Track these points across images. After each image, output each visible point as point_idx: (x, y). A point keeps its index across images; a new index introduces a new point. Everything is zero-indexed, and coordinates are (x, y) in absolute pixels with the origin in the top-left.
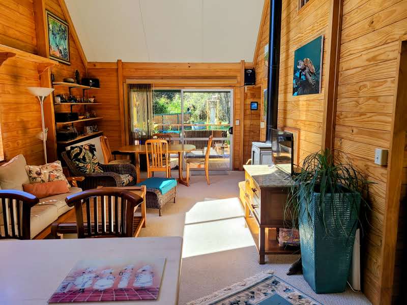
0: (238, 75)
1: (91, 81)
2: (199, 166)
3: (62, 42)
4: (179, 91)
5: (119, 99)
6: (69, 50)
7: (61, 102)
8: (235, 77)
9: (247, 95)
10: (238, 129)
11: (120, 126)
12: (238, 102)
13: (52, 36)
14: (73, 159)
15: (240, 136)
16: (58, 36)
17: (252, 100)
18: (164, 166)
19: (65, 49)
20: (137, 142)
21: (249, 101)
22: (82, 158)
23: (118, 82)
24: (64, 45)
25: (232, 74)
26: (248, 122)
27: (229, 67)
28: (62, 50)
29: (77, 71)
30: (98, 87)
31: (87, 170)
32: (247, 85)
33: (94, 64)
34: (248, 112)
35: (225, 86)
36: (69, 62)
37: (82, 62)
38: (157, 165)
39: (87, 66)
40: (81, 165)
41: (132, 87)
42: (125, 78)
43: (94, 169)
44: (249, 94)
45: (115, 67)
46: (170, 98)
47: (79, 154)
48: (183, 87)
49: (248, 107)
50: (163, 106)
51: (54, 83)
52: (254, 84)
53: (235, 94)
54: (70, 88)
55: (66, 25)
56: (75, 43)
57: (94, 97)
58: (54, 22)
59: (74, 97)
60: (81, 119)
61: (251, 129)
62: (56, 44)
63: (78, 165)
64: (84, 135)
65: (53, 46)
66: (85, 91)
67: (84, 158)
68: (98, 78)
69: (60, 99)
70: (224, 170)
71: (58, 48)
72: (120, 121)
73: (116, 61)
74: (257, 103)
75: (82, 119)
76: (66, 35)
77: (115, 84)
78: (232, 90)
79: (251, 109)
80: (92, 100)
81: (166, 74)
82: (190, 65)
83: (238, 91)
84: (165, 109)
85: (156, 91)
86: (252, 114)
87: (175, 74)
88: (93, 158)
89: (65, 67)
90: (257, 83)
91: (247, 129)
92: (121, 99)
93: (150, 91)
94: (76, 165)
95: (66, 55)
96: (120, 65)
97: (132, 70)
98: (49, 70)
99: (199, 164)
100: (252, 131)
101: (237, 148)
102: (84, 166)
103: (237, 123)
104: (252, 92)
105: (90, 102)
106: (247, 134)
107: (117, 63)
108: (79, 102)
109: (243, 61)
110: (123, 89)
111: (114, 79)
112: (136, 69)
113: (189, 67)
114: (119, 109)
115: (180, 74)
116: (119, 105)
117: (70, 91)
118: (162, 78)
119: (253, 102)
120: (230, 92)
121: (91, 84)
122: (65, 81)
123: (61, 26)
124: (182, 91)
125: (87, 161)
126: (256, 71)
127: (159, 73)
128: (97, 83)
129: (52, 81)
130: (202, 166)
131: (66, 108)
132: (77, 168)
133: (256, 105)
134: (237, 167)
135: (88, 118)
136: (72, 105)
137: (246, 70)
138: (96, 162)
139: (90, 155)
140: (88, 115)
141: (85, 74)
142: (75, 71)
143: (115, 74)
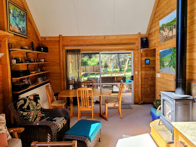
0: (136, 42)
1: (42, 48)
2: (115, 105)
3: (21, 22)
4: (98, 53)
5: (60, 59)
6: (27, 28)
7: (17, 63)
8: (134, 44)
9: (142, 55)
10: (137, 77)
11: (61, 76)
12: (136, 60)
13: (13, 18)
14: (18, 109)
15: (138, 81)
16: (17, 18)
17: (145, 58)
18: (90, 107)
19: (24, 28)
20: (71, 87)
21: (144, 59)
22: (26, 107)
23: (59, 49)
24: (23, 25)
25: (131, 41)
26: (143, 72)
27: (130, 37)
28: (21, 28)
29: (32, 42)
30: (47, 52)
31: (31, 117)
32: (142, 48)
33: (45, 38)
34: (144, 66)
35: (128, 50)
36: (27, 36)
37: (37, 37)
38: (85, 105)
39: (40, 39)
40: (25, 114)
41: (68, 51)
42: (64, 46)
43: (37, 115)
44: (144, 54)
45: (58, 39)
46: (90, 58)
47: (23, 105)
48: (101, 51)
49: (144, 62)
50: (86, 61)
51: (11, 49)
52: (148, 48)
53: (134, 54)
54: (27, 53)
55: (25, 12)
56: (32, 24)
57: (44, 58)
58: (14, 9)
59: (29, 59)
60: (33, 74)
61: (146, 77)
62: (16, 23)
63: (22, 114)
64: (35, 85)
65: (13, 25)
66: (39, 55)
67: (28, 107)
68: (47, 46)
69: (15, 61)
70: (128, 104)
71: (18, 27)
72: (60, 73)
73: (58, 36)
74: (149, 59)
75: (35, 73)
76: (24, 18)
77: (58, 50)
78: (132, 52)
79: (145, 64)
80: (43, 60)
81: (90, 43)
82: (105, 37)
83: (136, 52)
84: (87, 63)
85: (83, 54)
86: (146, 67)
87: (96, 43)
88: (36, 106)
89: (23, 39)
90: (150, 47)
91: (143, 77)
92: (62, 59)
93: (79, 54)
94: (20, 114)
95: (24, 32)
96: (61, 38)
97: (68, 41)
98: (7, 40)
99: (114, 104)
100: (146, 78)
101: (137, 89)
102: (28, 114)
103: (136, 73)
104: (146, 53)
105: (41, 62)
106: (143, 80)
107: (59, 37)
108: (32, 62)
109: (139, 33)
110: (63, 53)
111: (57, 47)
112: (71, 41)
113: (105, 38)
114: (60, 65)
115: (99, 43)
116: (60, 63)
117: (27, 55)
118: (87, 45)
119: (147, 59)
120: (131, 53)
121: (42, 51)
122: (22, 48)
123: (20, 12)
124: (100, 53)
125: (31, 109)
126: (149, 39)
127: (85, 43)
128: (46, 50)
129: (9, 48)
130: (117, 105)
131: (22, 67)
132: (22, 117)
133: (148, 61)
134: (137, 102)
135: (40, 72)
136: (28, 65)
137: (142, 39)
138: (38, 108)
139: (34, 103)
140: (39, 70)
141: (39, 45)
142: (31, 42)
143: (58, 44)
